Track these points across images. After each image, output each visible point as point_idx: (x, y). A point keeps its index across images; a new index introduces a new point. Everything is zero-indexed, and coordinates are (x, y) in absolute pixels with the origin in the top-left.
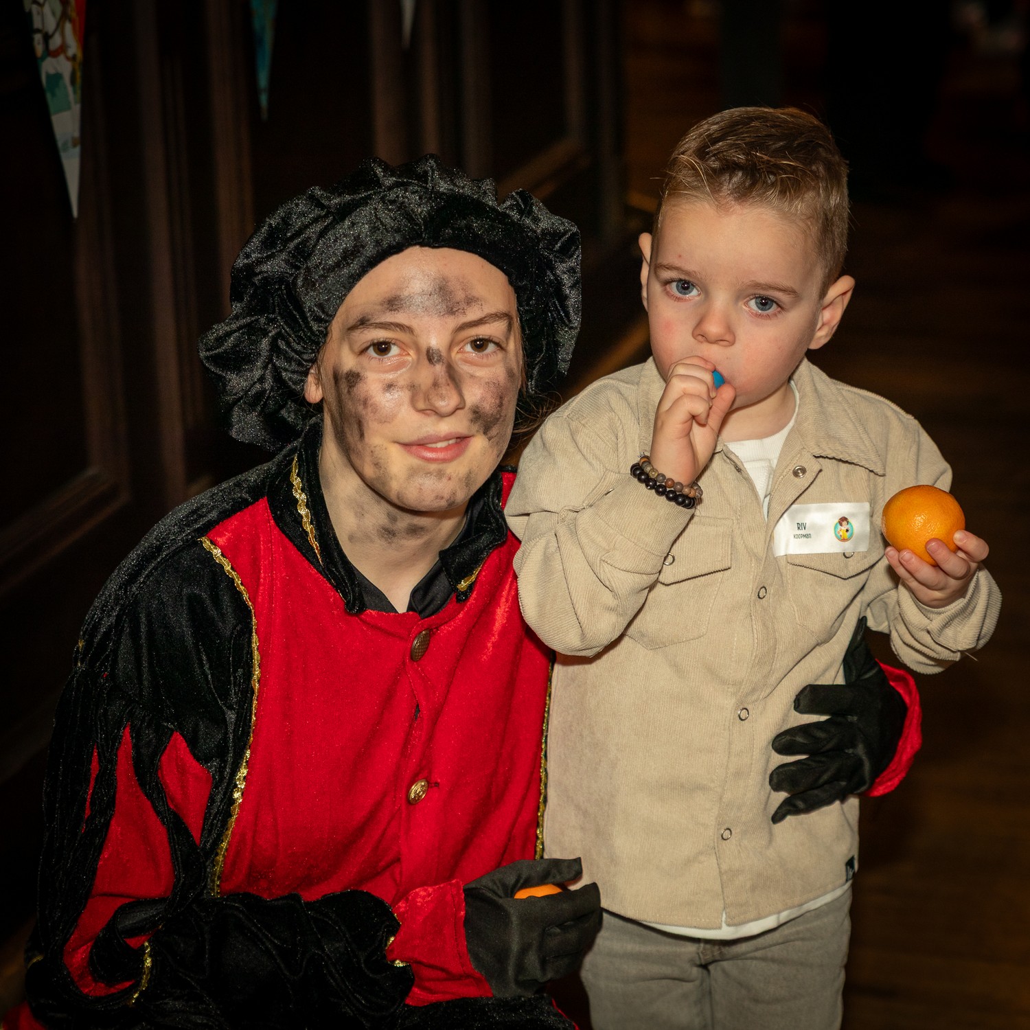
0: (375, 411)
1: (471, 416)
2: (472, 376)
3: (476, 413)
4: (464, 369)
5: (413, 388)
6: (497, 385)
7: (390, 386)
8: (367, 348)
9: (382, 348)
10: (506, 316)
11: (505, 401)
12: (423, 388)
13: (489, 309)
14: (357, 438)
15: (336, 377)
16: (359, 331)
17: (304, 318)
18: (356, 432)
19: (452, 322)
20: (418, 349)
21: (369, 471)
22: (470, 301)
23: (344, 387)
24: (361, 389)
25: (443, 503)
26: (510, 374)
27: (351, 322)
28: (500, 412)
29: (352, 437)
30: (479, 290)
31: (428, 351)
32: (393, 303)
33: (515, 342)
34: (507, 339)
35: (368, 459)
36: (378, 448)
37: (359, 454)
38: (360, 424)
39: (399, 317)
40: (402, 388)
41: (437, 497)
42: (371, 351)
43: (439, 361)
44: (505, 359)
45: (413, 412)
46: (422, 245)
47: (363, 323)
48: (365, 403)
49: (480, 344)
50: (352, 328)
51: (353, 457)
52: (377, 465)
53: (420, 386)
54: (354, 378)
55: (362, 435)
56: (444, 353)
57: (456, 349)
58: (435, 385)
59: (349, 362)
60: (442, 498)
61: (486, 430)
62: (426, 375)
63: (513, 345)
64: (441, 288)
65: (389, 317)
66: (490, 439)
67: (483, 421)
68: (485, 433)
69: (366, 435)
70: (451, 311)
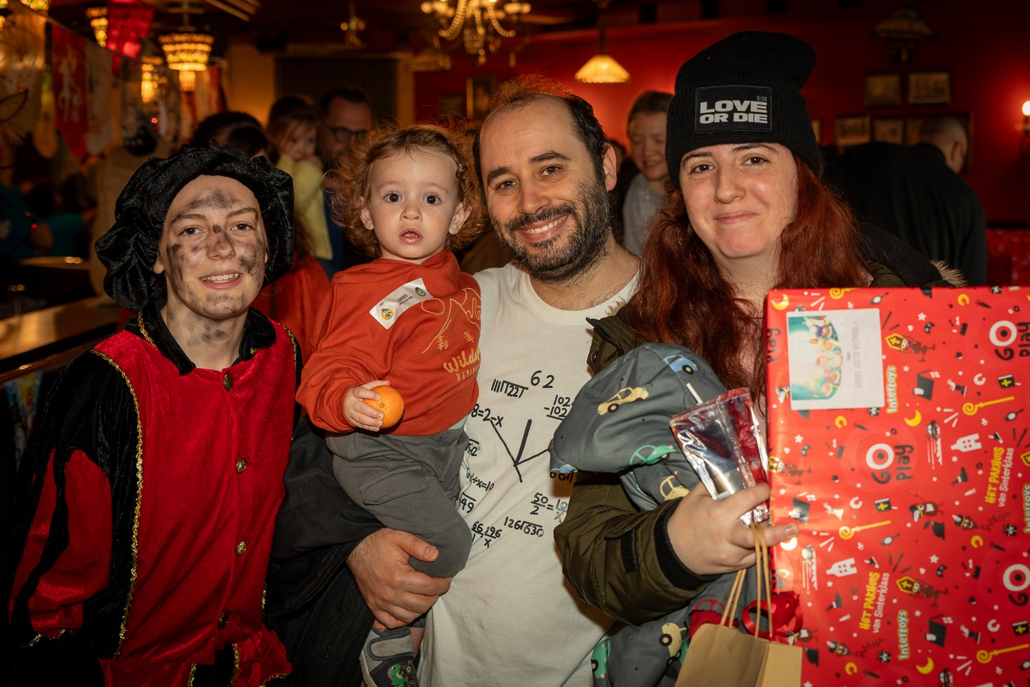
0: (188, 262)
1: (240, 262)
2: (238, 242)
3: (243, 262)
4: (234, 237)
5: (207, 247)
6: (252, 245)
7: (195, 249)
8: (182, 233)
9: (190, 231)
10: (254, 210)
11: (258, 254)
12: (213, 246)
13: (243, 206)
14: (179, 280)
15: (168, 251)
16: (177, 222)
17: (149, 224)
18: (179, 276)
19: (225, 212)
20: (209, 229)
21: (188, 298)
22: (234, 201)
23: (171, 253)
24: (180, 252)
25: (229, 311)
26: (259, 241)
27: (173, 219)
28: (255, 260)
29: (177, 281)
30: (238, 196)
31: (214, 227)
32: (194, 204)
33: (261, 227)
34: (256, 224)
35: (186, 291)
36: (191, 284)
37: (182, 289)
38: (180, 271)
39: (198, 211)
40: (201, 249)
41: (225, 308)
42: (185, 233)
43: (219, 231)
44: (256, 234)
45: (208, 259)
46: (206, 174)
47: (180, 217)
48: (182, 258)
49: (242, 227)
50: (174, 221)
51: (179, 293)
52: (191, 293)
53: (210, 245)
54: (177, 247)
55: (182, 277)
56: (222, 227)
57: (229, 228)
58: (219, 242)
59: (173, 240)
60: (228, 308)
61: (249, 270)
62: (214, 238)
63: (260, 228)
64: (217, 195)
65: (193, 212)
66: (252, 276)
67: (247, 265)
68: (249, 272)
69: (184, 277)
70: (225, 207)
